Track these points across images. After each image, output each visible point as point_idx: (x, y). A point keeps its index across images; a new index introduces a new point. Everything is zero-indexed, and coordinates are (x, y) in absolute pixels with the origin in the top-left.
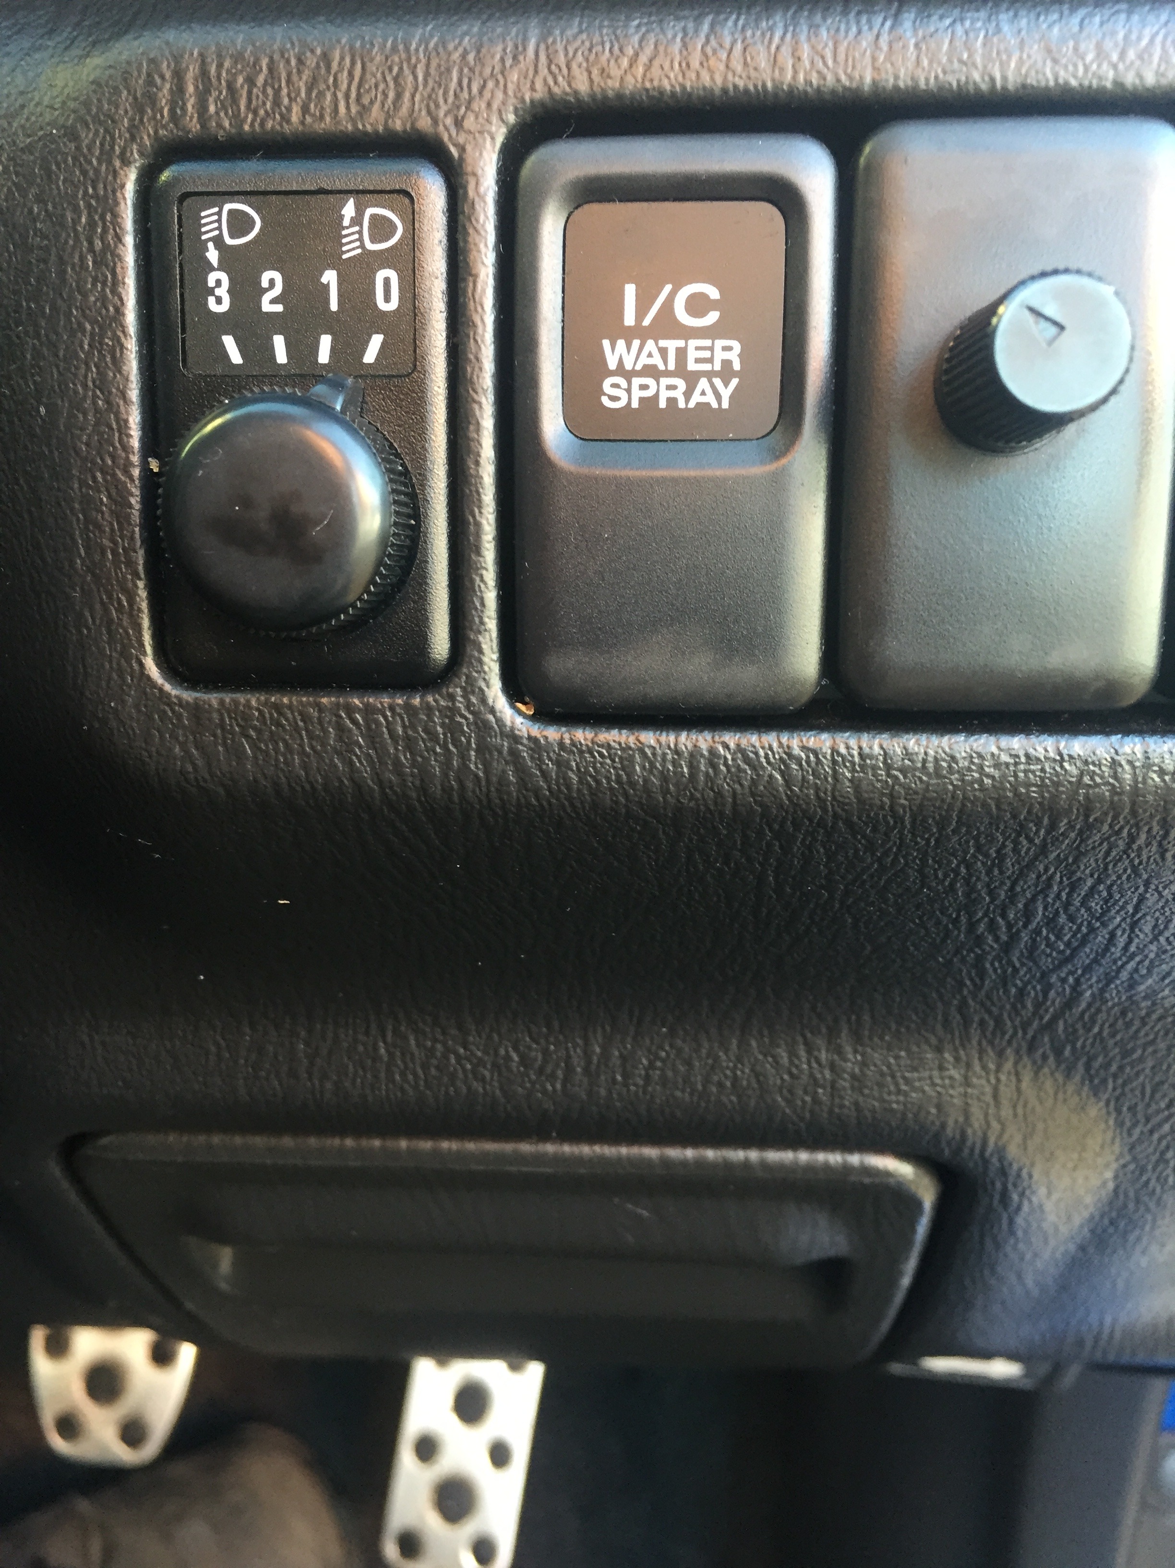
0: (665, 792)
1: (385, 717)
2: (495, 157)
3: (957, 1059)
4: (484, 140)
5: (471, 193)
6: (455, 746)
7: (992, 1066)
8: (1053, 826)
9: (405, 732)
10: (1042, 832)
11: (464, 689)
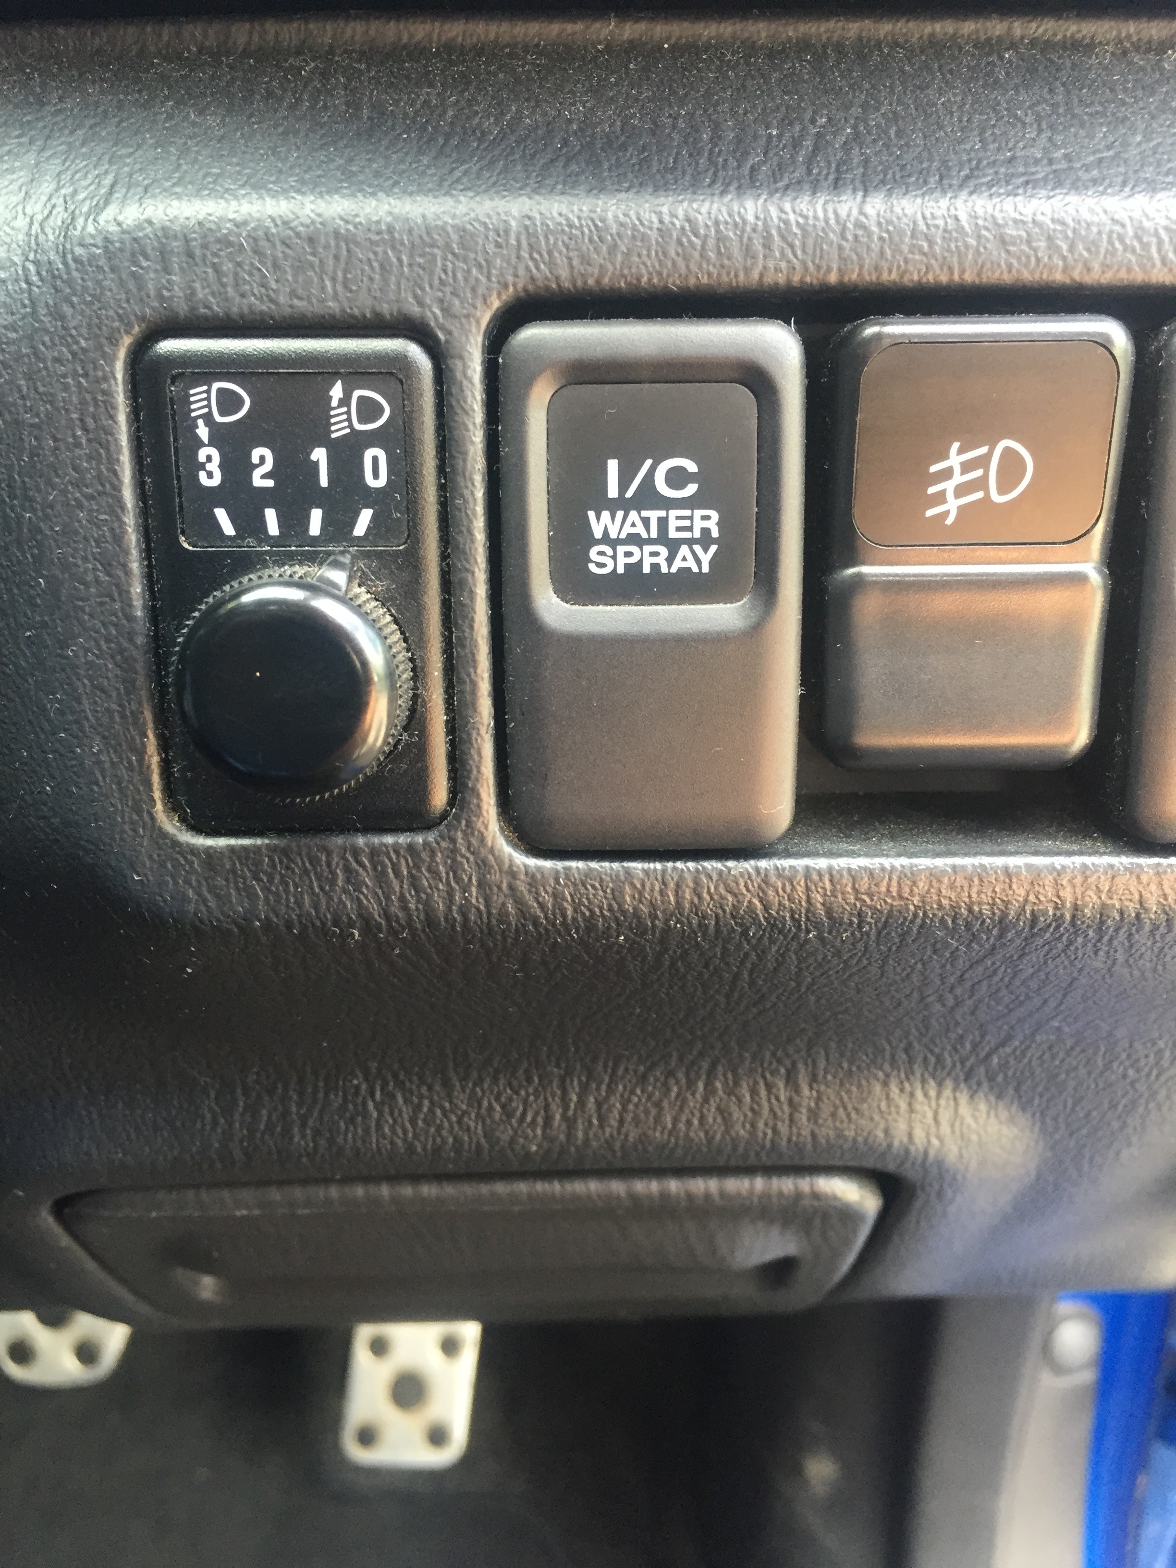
0: (653, 917)
1: (390, 860)
2: (480, 339)
3: (902, 1090)
4: (470, 324)
5: (459, 375)
6: (457, 883)
7: (933, 1093)
8: (1001, 936)
9: (409, 872)
10: (992, 941)
11: (464, 833)
